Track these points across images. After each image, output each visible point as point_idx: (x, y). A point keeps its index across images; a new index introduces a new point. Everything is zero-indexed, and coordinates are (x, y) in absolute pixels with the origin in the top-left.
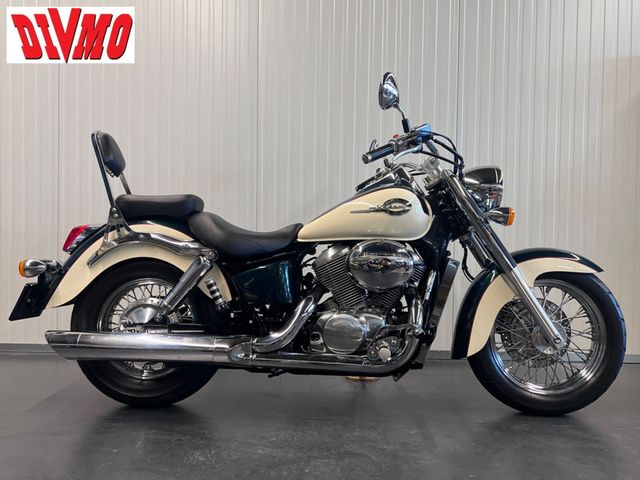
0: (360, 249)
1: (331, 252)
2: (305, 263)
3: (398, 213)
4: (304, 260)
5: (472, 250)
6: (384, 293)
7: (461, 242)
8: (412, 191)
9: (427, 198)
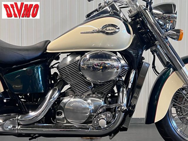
0: (88, 57)
1: (69, 59)
2: (52, 66)
3: (112, 34)
4: (52, 64)
5: (158, 55)
6: (103, 84)
7: (151, 51)
8: (120, 19)
9: (129, 23)
